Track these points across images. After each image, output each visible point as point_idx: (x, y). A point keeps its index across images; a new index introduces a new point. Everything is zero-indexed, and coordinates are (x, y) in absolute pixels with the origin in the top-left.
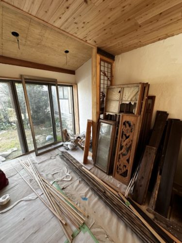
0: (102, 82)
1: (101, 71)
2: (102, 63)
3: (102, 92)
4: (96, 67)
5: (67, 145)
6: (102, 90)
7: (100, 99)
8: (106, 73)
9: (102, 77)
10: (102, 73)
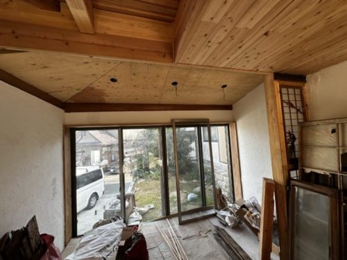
0: (287, 116)
1: (282, 101)
2: (284, 91)
3: (289, 133)
4: (274, 97)
5: (224, 217)
6: (288, 129)
7: (287, 143)
8: (293, 103)
9: (286, 110)
10: (285, 105)
